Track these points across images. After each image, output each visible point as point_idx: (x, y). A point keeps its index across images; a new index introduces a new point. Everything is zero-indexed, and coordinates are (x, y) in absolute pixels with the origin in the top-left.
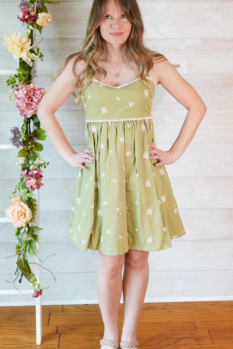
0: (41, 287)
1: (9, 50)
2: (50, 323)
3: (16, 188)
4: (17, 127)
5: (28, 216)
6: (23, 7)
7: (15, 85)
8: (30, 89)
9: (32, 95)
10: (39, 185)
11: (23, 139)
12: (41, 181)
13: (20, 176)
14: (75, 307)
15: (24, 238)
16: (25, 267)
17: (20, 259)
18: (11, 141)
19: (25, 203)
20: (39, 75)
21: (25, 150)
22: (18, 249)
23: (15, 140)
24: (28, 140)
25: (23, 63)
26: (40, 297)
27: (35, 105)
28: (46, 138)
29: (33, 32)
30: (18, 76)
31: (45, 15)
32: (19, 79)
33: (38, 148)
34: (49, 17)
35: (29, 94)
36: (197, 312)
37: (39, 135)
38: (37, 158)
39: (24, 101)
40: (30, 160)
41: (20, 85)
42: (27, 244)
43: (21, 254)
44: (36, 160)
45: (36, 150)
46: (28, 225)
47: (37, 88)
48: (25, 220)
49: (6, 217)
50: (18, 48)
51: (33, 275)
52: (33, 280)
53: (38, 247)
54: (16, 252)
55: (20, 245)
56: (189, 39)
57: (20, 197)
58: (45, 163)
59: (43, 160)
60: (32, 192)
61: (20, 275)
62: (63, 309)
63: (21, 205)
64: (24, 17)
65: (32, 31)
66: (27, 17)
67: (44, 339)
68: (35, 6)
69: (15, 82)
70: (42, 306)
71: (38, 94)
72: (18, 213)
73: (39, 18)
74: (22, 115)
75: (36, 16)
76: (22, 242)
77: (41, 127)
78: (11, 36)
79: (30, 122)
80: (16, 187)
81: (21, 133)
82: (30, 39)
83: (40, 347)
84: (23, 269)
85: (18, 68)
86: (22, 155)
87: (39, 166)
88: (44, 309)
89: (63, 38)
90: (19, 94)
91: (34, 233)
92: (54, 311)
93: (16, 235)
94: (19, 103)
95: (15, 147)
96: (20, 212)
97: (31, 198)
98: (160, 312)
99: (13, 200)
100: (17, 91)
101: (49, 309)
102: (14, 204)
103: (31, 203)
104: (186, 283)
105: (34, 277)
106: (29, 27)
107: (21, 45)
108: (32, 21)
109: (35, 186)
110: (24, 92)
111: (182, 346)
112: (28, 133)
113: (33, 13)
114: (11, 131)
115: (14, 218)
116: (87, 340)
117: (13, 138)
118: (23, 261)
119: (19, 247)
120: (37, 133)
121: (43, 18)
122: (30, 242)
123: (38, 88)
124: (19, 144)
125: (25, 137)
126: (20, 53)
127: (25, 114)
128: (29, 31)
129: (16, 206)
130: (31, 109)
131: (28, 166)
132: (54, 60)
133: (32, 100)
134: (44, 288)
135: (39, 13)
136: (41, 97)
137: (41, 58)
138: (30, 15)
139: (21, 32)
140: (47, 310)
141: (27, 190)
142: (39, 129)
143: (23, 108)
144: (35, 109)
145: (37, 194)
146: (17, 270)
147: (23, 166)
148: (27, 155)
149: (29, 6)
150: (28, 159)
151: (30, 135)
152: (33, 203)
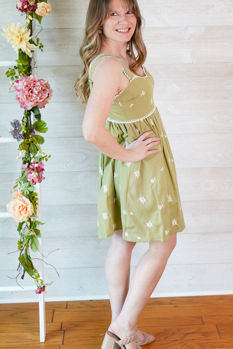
0: (45, 283)
1: (8, 41)
2: (53, 320)
3: (17, 182)
4: (17, 119)
5: (29, 211)
7: (14, 77)
8: (29, 80)
9: (32, 87)
10: (40, 180)
11: (23, 132)
12: (42, 174)
13: (22, 169)
14: (80, 304)
15: (26, 233)
16: (27, 262)
17: (22, 255)
18: (12, 134)
19: (27, 198)
20: (39, 67)
21: (25, 143)
22: (20, 245)
23: (15, 133)
24: (29, 133)
25: (22, 54)
26: (43, 293)
27: (36, 97)
28: (47, 130)
29: (33, 23)
30: (18, 68)
31: (45, 5)
32: (18, 71)
33: (38, 140)
34: (49, 7)
35: (29, 86)
36: (204, 306)
37: (40, 127)
38: (38, 151)
39: (24, 93)
40: (31, 154)
41: (19, 77)
42: (29, 239)
43: (23, 249)
44: (37, 153)
45: (37, 143)
46: (29, 220)
47: (37, 80)
48: (27, 215)
49: (8, 212)
50: (17, 39)
51: (36, 271)
52: (36, 276)
53: (40, 242)
54: (18, 248)
55: (22, 240)
56: (193, 27)
57: (22, 191)
58: (46, 156)
59: (44, 153)
60: (34, 186)
61: (23, 271)
62: (67, 305)
63: (23, 200)
64: (23, 7)
65: (31, 21)
66: (25, 7)
67: (48, 336)
69: (15, 73)
70: (46, 302)
71: (38, 86)
72: (19, 207)
73: (38, 8)
74: (22, 107)
75: (35, 5)
76: (24, 238)
77: (42, 119)
78: (10, 27)
79: (30, 114)
80: (17, 181)
81: (22, 125)
82: (30, 30)
83: (43, 345)
84: (26, 265)
85: (18, 59)
86: (23, 148)
87: (40, 159)
88: (48, 306)
89: (63, 27)
90: (19, 86)
91: (36, 228)
92: (58, 307)
93: (18, 230)
94: (19, 95)
95: (16, 140)
96: (21, 207)
97: (33, 192)
98: (167, 307)
99: (14, 194)
100: (16, 82)
101: (53, 305)
102: (15, 199)
103: (32, 197)
104: (193, 277)
105: (37, 272)
106: (28, 18)
107: (20, 36)
108: (30, 11)
109: (36, 180)
110: (24, 83)
111: (189, 341)
112: (28, 126)
113: (32, 2)
114: (12, 123)
115: (16, 213)
116: (92, 337)
117: (14, 131)
118: (25, 256)
119: (20, 243)
120: (38, 125)
121: (43, 8)
122: (32, 237)
123: (38, 79)
124: (19, 137)
125: (25, 129)
126: (20, 44)
127: (25, 106)
128: (29, 22)
129: (17, 201)
130: (31, 101)
131: (29, 159)
132: (55, 51)
133: (33, 92)
134: (47, 284)
135: (38, 2)
136: (42, 88)
137: (41, 48)
138: (29, 5)
139: (20, 22)
140: (51, 307)
141: (28, 183)
142: (40, 122)
143: (23, 100)
144: (36, 101)
145: (38, 188)
146: (19, 266)
147: (24, 159)
148: (28, 148)
150: (29, 152)
151: (31, 127)
152: (34, 197)
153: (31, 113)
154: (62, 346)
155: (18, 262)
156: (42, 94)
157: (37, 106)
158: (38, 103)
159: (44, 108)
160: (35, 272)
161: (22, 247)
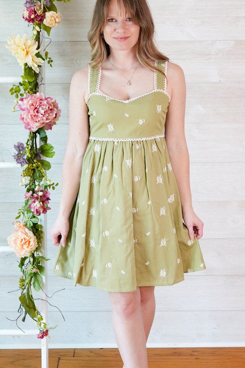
0: (48, 327)
1: (13, 55)
3: (20, 213)
4: (21, 142)
5: (32, 245)
6: (28, 5)
7: (19, 95)
8: (35, 98)
9: (38, 106)
10: (45, 210)
11: (27, 156)
12: (48, 204)
13: (25, 198)
14: (89, 352)
15: (28, 270)
16: (29, 303)
17: (24, 294)
18: (15, 158)
19: (30, 230)
20: (47, 84)
21: (30, 168)
22: (21, 283)
23: (18, 158)
24: (34, 158)
25: (28, 69)
26: (46, 338)
27: (42, 117)
28: (54, 155)
29: (41, 34)
30: (23, 84)
31: (53, 14)
32: (23, 88)
34: (58, 16)
35: (34, 104)
37: (47, 152)
38: (44, 178)
39: (29, 112)
40: (36, 181)
41: (25, 95)
42: (32, 277)
43: (25, 288)
44: (42, 180)
45: (43, 169)
46: (33, 255)
47: (44, 98)
48: (30, 249)
49: (8, 245)
50: (23, 52)
51: (39, 313)
52: (38, 318)
53: (44, 281)
54: (19, 286)
55: (24, 278)
56: (220, 41)
57: (25, 222)
58: (53, 184)
60: (38, 217)
61: (24, 313)
62: (74, 353)
63: (25, 232)
64: (30, 16)
65: (38, 33)
66: (33, 16)
68: (42, 3)
69: (19, 91)
70: (49, 349)
71: (45, 105)
72: (21, 241)
73: (46, 17)
74: (27, 129)
75: (43, 15)
76: (26, 275)
77: (49, 142)
78: (15, 38)
79: (36, 137)
80: (20, 211)
81: (26, 149)
82: (37, 42)
84: (28, 306)
85: (23, 74)
86: (26, 174)
87: (46, 187)
88: (53, 353)
89: (75, 40)
90: (24, 104)
91: (40, 265)
92: (64, 355)
93: (19, 266)
94: (24, 115)
95: (19, 165)
96: (24, 240)
97: (37, 223)
98: (186, 359)
99: (16, 226)
100: (21, 101)
101: (59, 353)
102: (17, 231)
103: (36, 230)
104: (218, 326)
105: (39, 315)
106: (35, 28)
107: (26, 48)
108: (38, 21)
109: (42, 211)
110: (29, 101)
112: (33, 150)
113: (40, 11)
114: (15, 146)
115: (17, 247)
117: (17, 155)
118: (27, 296)
119: (23, 281)
120: (44, 149)
121: (51, 17)
122: (35, 274)
123: (45, 97)
124: (23, 161)
125: (30, 153)
126: (25, 58)
127: (29, 127)
128: (35, 33)
130: (37, 122)
131: (34, 187)
132: (65, 66)
133: (39, 111)
134: (51, 328)
135: (46, 11)
136: (49, 108)
137: (50, 63)
138: (36, 15)
139: (26, 34)
140: (56, 354)
141: (32, 214)
142: (46, 145)
143: (28, 120)
144: (42, 122)
145: (43, 219)
146: (20, 307)
147: (28, 187)
148: (33, 174)
149: (35, 4)
150: (34, 178)
151: (37, 151)
152: (39, 230)
153: (37, 135)
155: (19, 303)
156: (48, 114)
157: (43, 127)
158: (45, 124)
159: (51, 130)
160: (37, 314)
161: (24, 285)
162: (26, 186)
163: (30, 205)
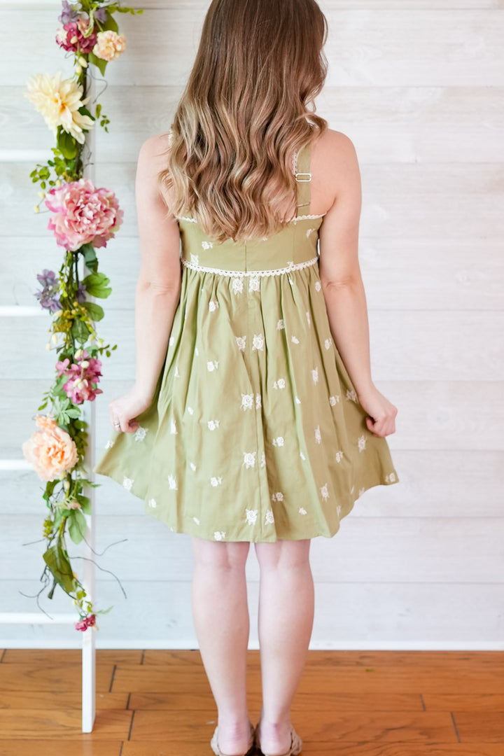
0: (96, 609)
1: (37, 109)
2: (113, 687)
3: (45, 399)
4: (50, 268)
5: (69, 458)
6: (66, 20)
7: (47, 183)
8: (77, 190)
9: (81, 203)
10: (92, 394)
11: (61, 295)
12: (98, 383)
13: (56, 372)
14: (170, 656)
15: (60, 504)
16: (61, 565)
17: (52, 549)
18: (38, 299)
19: (65, 431)
20: (98, 163)
21: (66, 318)
22: (48, 527)
23: (45, 298)
24: (74, 298)
25: (65, 137)
26: (93, 631)
27: (88, 224)
28: (110, 294)
29: (88, 73)
30: (55, 164)
31: (112, 36)
32: (55, 170)
33: (93, 314)
34: (121, 41)
35: (75, 201)
36: (428, 672)
37: (96, 287)
38: (91, 336)
39: (66, 215)
40: (76, 341)
41: (58, 183)
42: (67, 517)
43: (54, 538)
44: (87, 340)
45: (89, 319)
46: (69, 477)
47: (93, 189)
48: (64, 466)
49: (22, 458)
50: (55, 105)
51: (79, 584)
52: (77, 593)
53: (89, 524)
54: (43, 533)
55: (53, 519)
56: (417, 87)
57: (55, 417)
58: (108, 346)
59: (102, 341)
60: (80, 407)
61: (51, 583)
62: (143, 657)
63: (56, 434)
64: (68, 40)
65: (84, 70)
66: (74, 40)
67: (98, 722)
69: (49, 175)
70: (97, 650)
71: (94, 202)
72: (47, 450)
73: (99, 42)
74: (61, 245)
75: (93, 37)
76: (55, 514)
77: (100, 270)
78: (41, 80)
79: (77, 260)
80: (47, 395)
81: (60, 282)
82: (82, 87)
83: (89, 738)
84: (58, 570)
85: (55, 146)
86: (59, 328)
87: (94, 352)
88: (103, 657)
89: (150, 84)
90: (56, 200)
91: (82, 495)
92: (123, 661)
93: (44, 497)
94: (55, 220)
95: (46, 311)
96: (52, 449)
97: (77, 419)
98: (350, 671)
99: (38, 424)
100: (51, 193)
101: (115, 657)
102: (40, 432)
103: (76, 430)
104: (407, 610)
106: (78, 62)
107: (61, 98)
108: (84, 48)
109: (86, 395)
110: (65, 196)
111: (393, 745)
112: (72, 282)
113: (87, 31)
114: (39, 277)
115: (41, 461)
116: (190, 726)
117: (43, 293)
118: (57, 552)
119: (50, 523)
120: (92, 282)
121: (108, 42)
122: (73, 512)
123: (95, 188)
124: (53, 305)
125: (65, 290)
126: (60, 116)
127: (65, 242)
128: (79, 70)
129: (45, 436)
130: (79, 232)
131: (72, 352)
133: (83, 213)
134: (100, 612)
135: (99, 31)
136: (101, 207)
137: (105, 125)
138: (80, 37)
139: (61, 72)
140: (110, 659)
141: (69, 402)
142: (95, 275)
143: (63, 230)
144: (88, 233)
145: (89, 411)
146: (45, 573)
147: (62, 351)
148: (71, 329)
149: (78, 18)
150: (73, 337)
151: (78, 286)
152: (80, 430)
153: (79, 256)
154: (126, 742)
155: (44, 564)
156: (101, 218)
157: (91, 242)
158: (93, 237)
159: (105, 247)
160: (76, 584)
161: (52, 532)
162: (59, 350)
163: (66, 385)
